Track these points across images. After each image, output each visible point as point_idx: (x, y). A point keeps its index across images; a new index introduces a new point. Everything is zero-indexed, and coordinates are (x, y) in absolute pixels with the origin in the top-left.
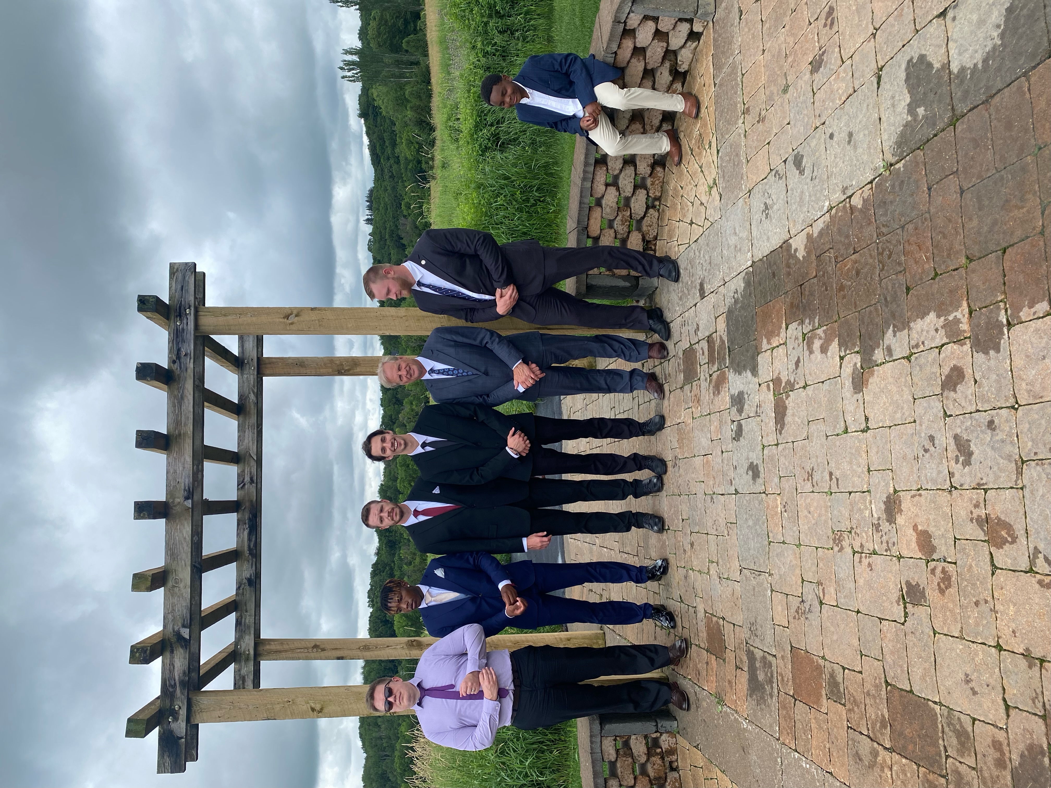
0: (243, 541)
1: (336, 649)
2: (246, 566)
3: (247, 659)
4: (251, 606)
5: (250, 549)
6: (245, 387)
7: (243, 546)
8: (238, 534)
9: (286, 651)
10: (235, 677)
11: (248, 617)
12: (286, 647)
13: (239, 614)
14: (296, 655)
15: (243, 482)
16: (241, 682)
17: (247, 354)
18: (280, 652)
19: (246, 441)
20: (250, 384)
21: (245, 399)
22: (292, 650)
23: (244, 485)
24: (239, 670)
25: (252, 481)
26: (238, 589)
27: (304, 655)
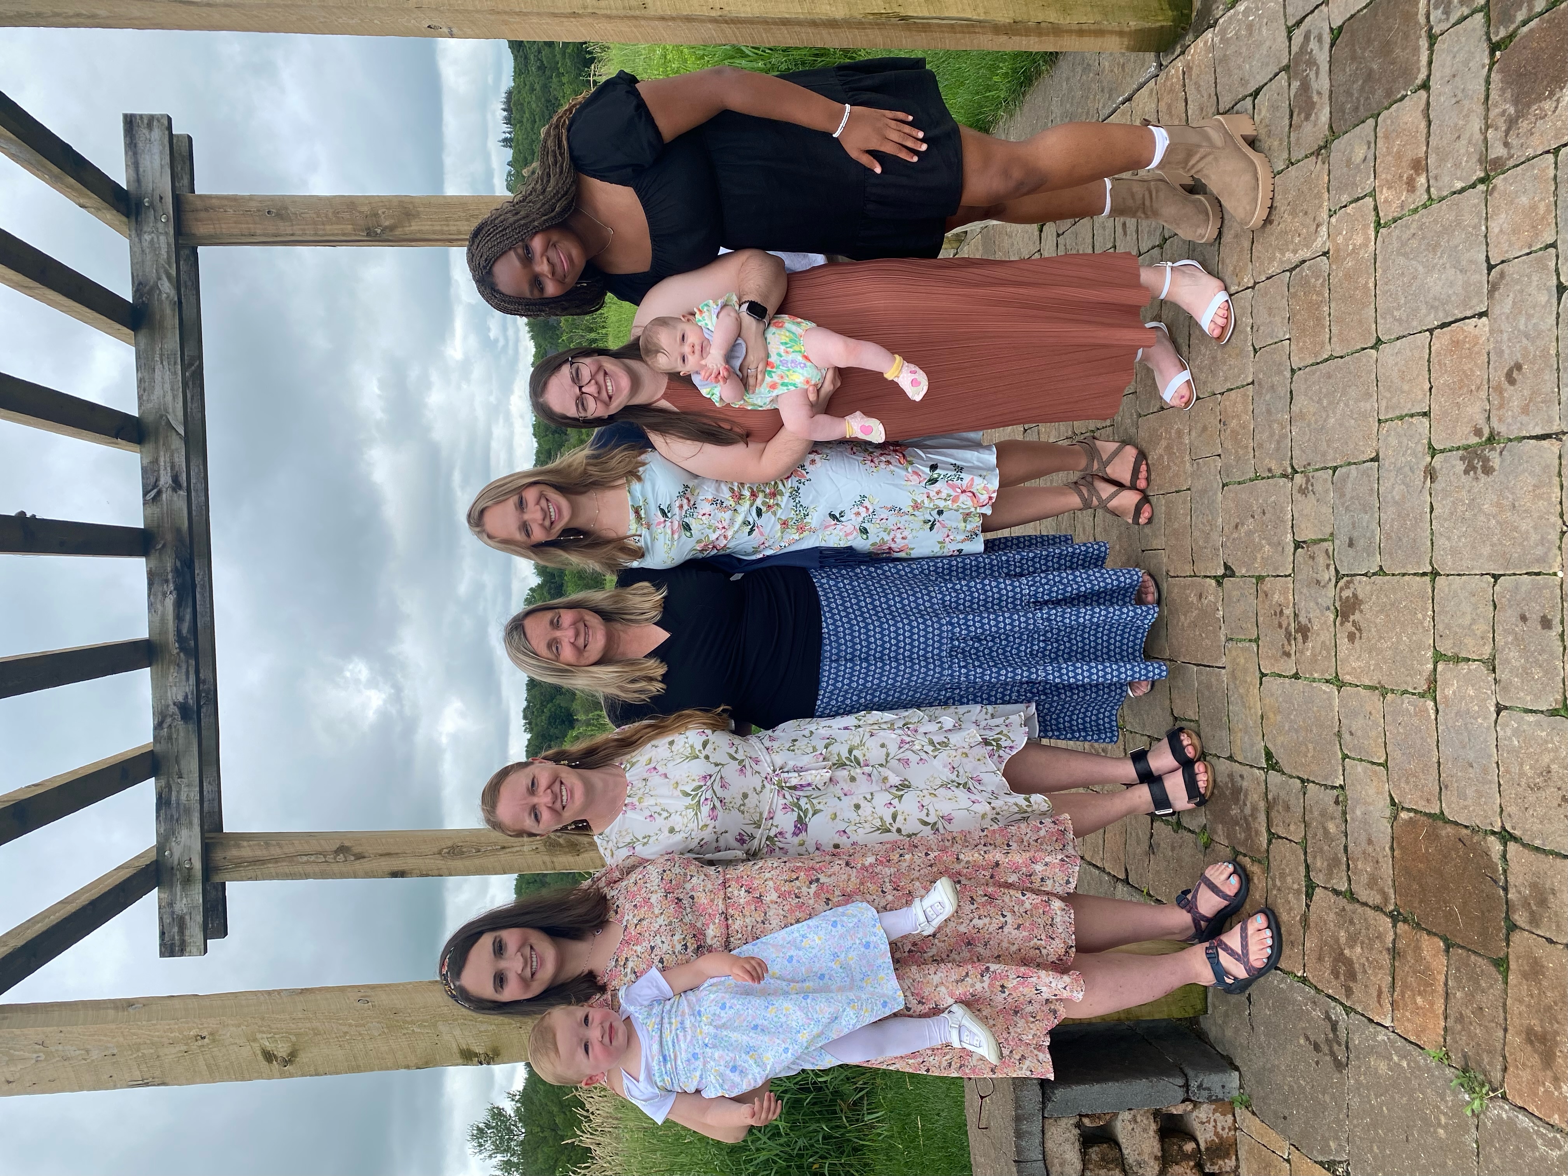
0: (163, 620)
1: (388, 854)
2: (173, 675)
3: (188, 880)
4: (192, 765)
5: (180, 638)
6: (148, 263)
7: (163, 631)
8: (151, 605)
9: (276, 860)
10: (161, 919)
11: (184, 790)
12: (276, 851)
13: (163, 782)
14: (299, 869)
15: (155, 485)
16: (176, 929)
17: (148, 184)
18: (262, 862)
19: (158, 392)
20: (158, 255)
21: (151, 292)
22: (290, 858)
23: (159, 493)
24: (171, 904)
25: (176, 484)
26: (158, 727)
27: (317, 869)
